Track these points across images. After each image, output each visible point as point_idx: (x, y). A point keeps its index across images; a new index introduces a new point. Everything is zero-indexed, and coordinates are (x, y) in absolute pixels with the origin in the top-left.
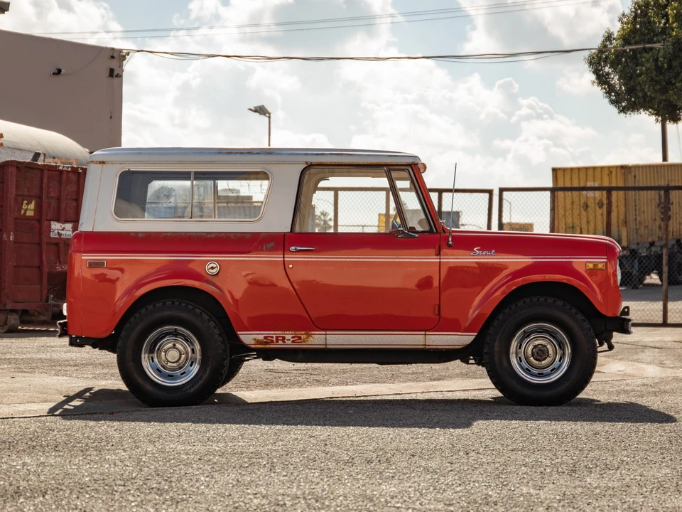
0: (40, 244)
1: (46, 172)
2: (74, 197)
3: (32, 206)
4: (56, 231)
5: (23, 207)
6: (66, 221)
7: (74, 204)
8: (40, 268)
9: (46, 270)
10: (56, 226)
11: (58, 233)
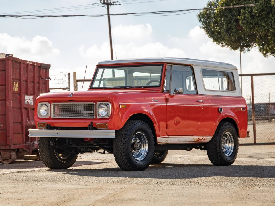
0: (20, 108)
1: (22, 64)
2: (32, 80)
3: (17, 85)
4: (27, 101)
5: (14, 86)
6: (30, 95)
7: (32, 84)
8: (21, 123)
9: (25, 124)
10: (27, 97)
11: (28, 101)
